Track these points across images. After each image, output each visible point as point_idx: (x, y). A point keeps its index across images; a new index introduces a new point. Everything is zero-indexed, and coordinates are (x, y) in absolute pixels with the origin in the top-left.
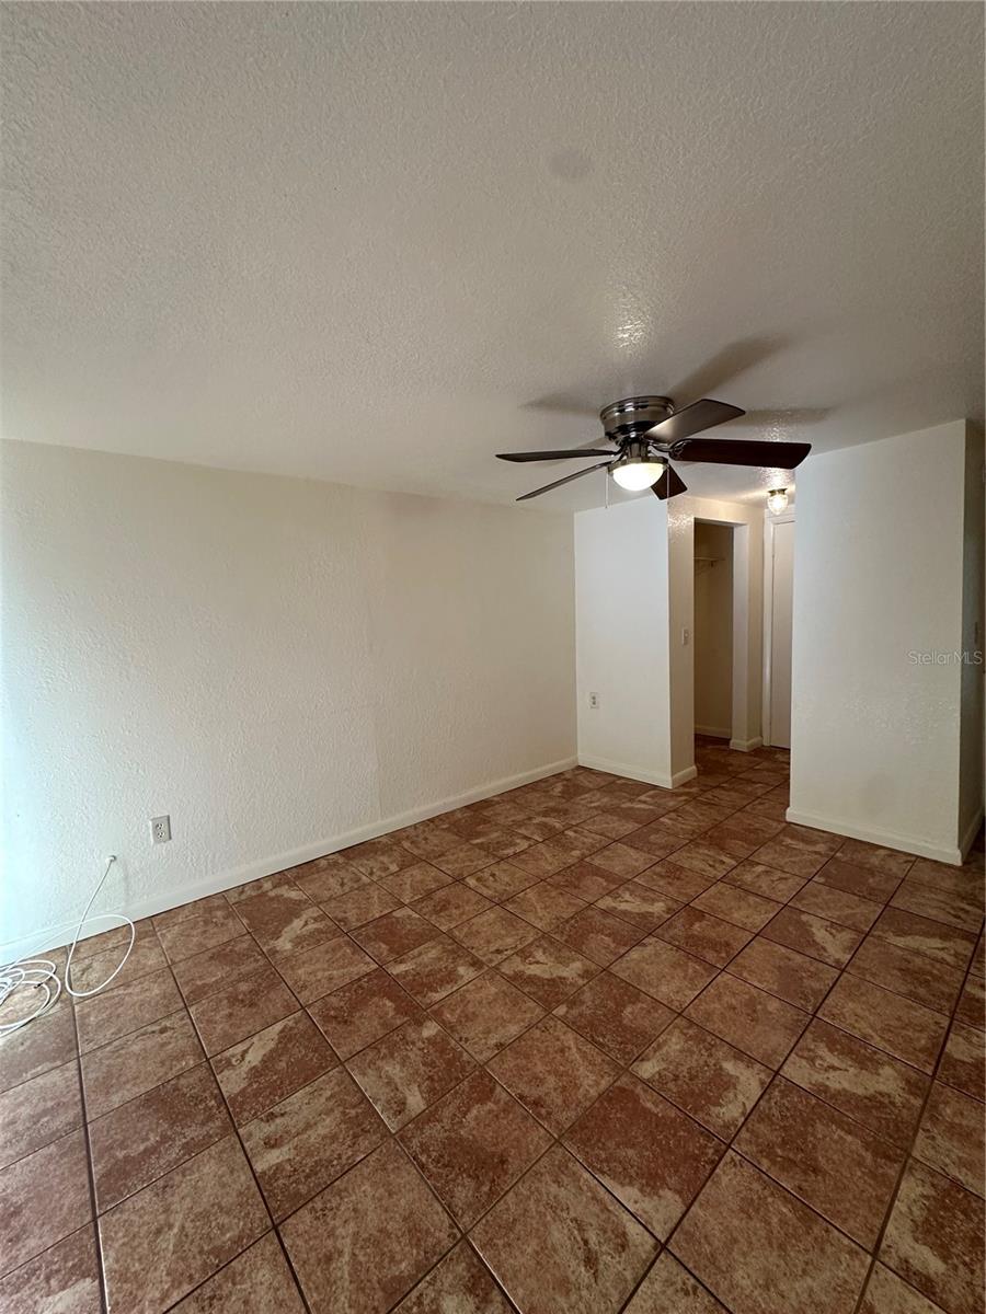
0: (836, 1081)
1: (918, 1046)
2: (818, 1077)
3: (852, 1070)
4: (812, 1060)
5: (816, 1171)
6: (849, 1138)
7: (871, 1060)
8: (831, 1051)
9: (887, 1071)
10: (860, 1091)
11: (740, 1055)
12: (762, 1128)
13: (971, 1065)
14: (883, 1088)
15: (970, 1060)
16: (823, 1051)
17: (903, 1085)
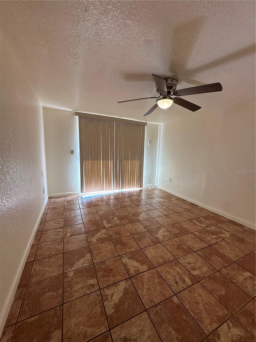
0: (99, 234)
1: (95, 250)
2: (101, 232)
3: (99, 237)
4: (104, 234)
5: (93, 224)
6: (92, 229)
7: (98, 241)
8: (104, 237)
9: (95, 241)
10: (96, 235)
11: (111, 227)
12: (100, 223)
13: (85, 254)
14: (94, 238)
15: (86, 255)
16: (104, 236)
17: (92, 241)
